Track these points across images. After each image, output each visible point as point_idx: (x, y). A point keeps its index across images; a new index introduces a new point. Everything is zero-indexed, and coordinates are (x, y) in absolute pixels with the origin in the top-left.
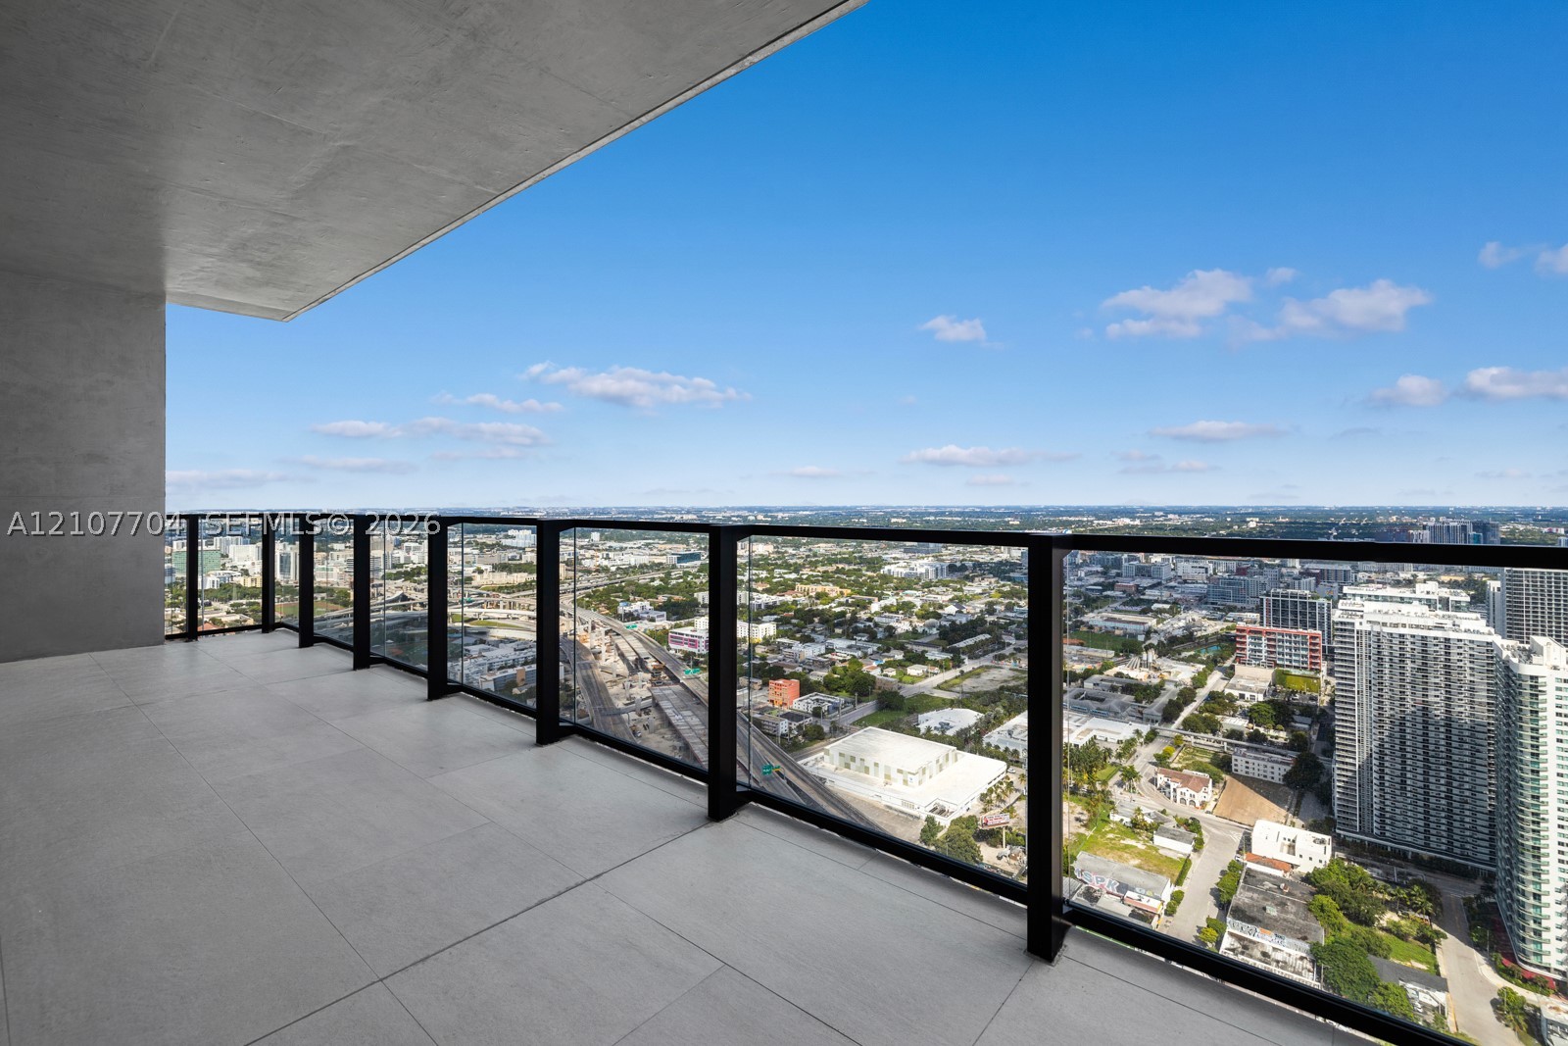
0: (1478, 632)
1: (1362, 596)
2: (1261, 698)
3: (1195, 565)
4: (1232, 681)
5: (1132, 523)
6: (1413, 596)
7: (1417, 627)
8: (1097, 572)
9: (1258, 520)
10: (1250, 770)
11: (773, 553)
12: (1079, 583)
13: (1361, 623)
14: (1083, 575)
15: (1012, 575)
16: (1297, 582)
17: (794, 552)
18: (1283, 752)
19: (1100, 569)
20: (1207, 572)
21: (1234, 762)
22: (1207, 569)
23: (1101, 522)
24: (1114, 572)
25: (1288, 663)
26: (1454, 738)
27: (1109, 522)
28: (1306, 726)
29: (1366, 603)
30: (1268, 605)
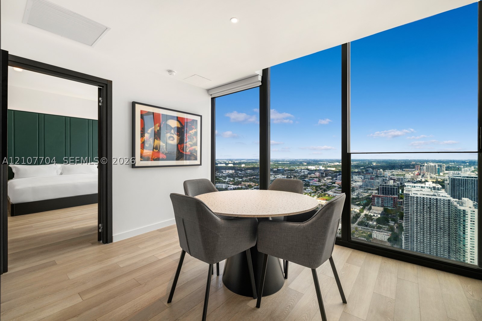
0: (445, 197)
1: (410, 186)
2: (379, 216)
3: (359, 177)
4: (371, 211)
5: (339, 164)
6: (425, 186)
7: (428, 195)
8: (330, 179)
9: (375, 163)
10: (378, 237)
11: (234, 173)
12: (325, 182)
13: (412, 194)
14: (326, 179)
15: (305, 179)
16: (388, 182)
17: (240, 173)
18: (387, 232)
19: (331, 178)
20: (362, 179)
21: (373, 235)
22: (362, 178)
23: (330, 164)
24: (335, 179)
25: (387, 206)
26: (438, 228)
27: (333, 164)
28: (393, 224)
29: (412, 188)
30: (381, 188)
